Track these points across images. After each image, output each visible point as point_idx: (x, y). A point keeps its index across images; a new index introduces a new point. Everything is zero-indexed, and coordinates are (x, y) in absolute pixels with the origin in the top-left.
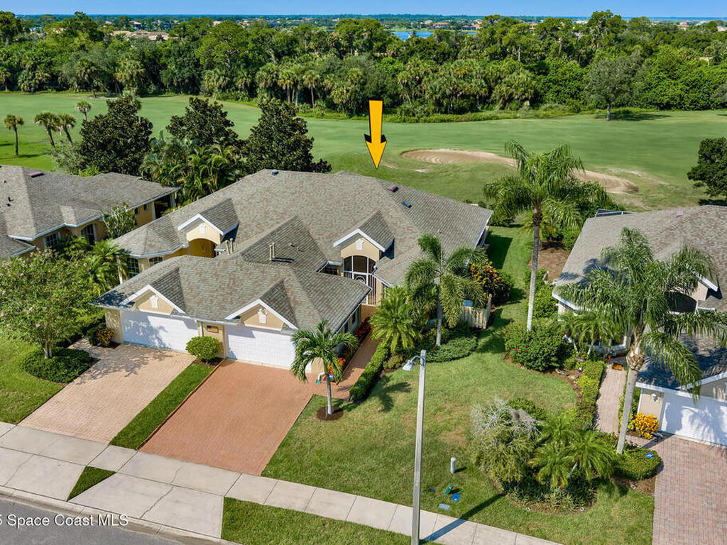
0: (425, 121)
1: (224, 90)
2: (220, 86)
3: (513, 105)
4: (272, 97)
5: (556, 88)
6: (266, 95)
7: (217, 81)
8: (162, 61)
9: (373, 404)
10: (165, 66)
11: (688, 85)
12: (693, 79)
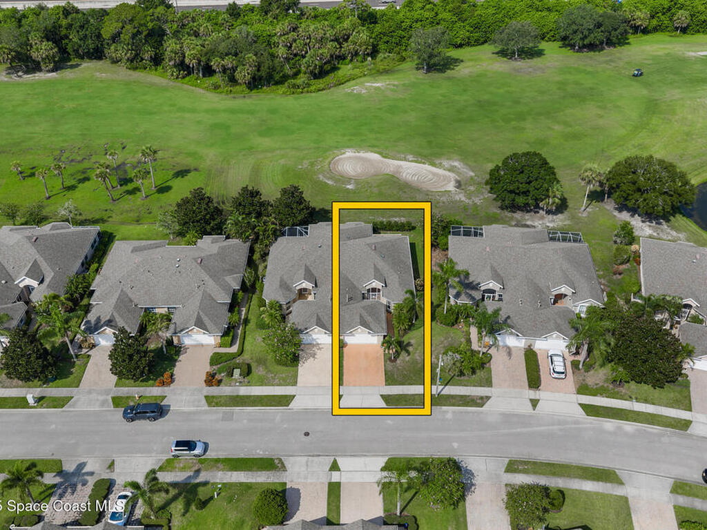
0: (308, 92)
1: (132, 61)
2: (128, 59)
3: (359, 58)
4: (180, 71)
5: (386, 39)
6: (175, 70)
7: (126, 54)
8: (62, 33)
9: (403, 354)
10: (66, 37)
11: (472, 27)
12: (475, 22)
